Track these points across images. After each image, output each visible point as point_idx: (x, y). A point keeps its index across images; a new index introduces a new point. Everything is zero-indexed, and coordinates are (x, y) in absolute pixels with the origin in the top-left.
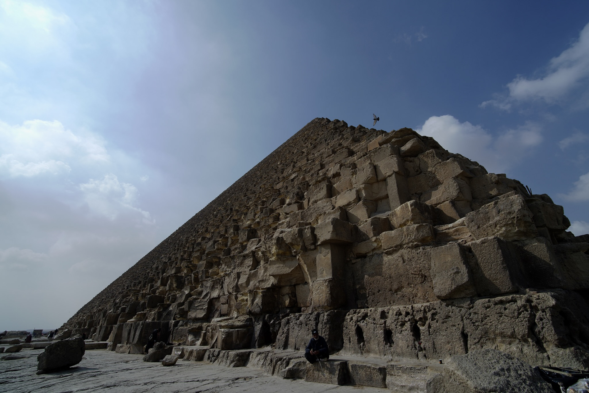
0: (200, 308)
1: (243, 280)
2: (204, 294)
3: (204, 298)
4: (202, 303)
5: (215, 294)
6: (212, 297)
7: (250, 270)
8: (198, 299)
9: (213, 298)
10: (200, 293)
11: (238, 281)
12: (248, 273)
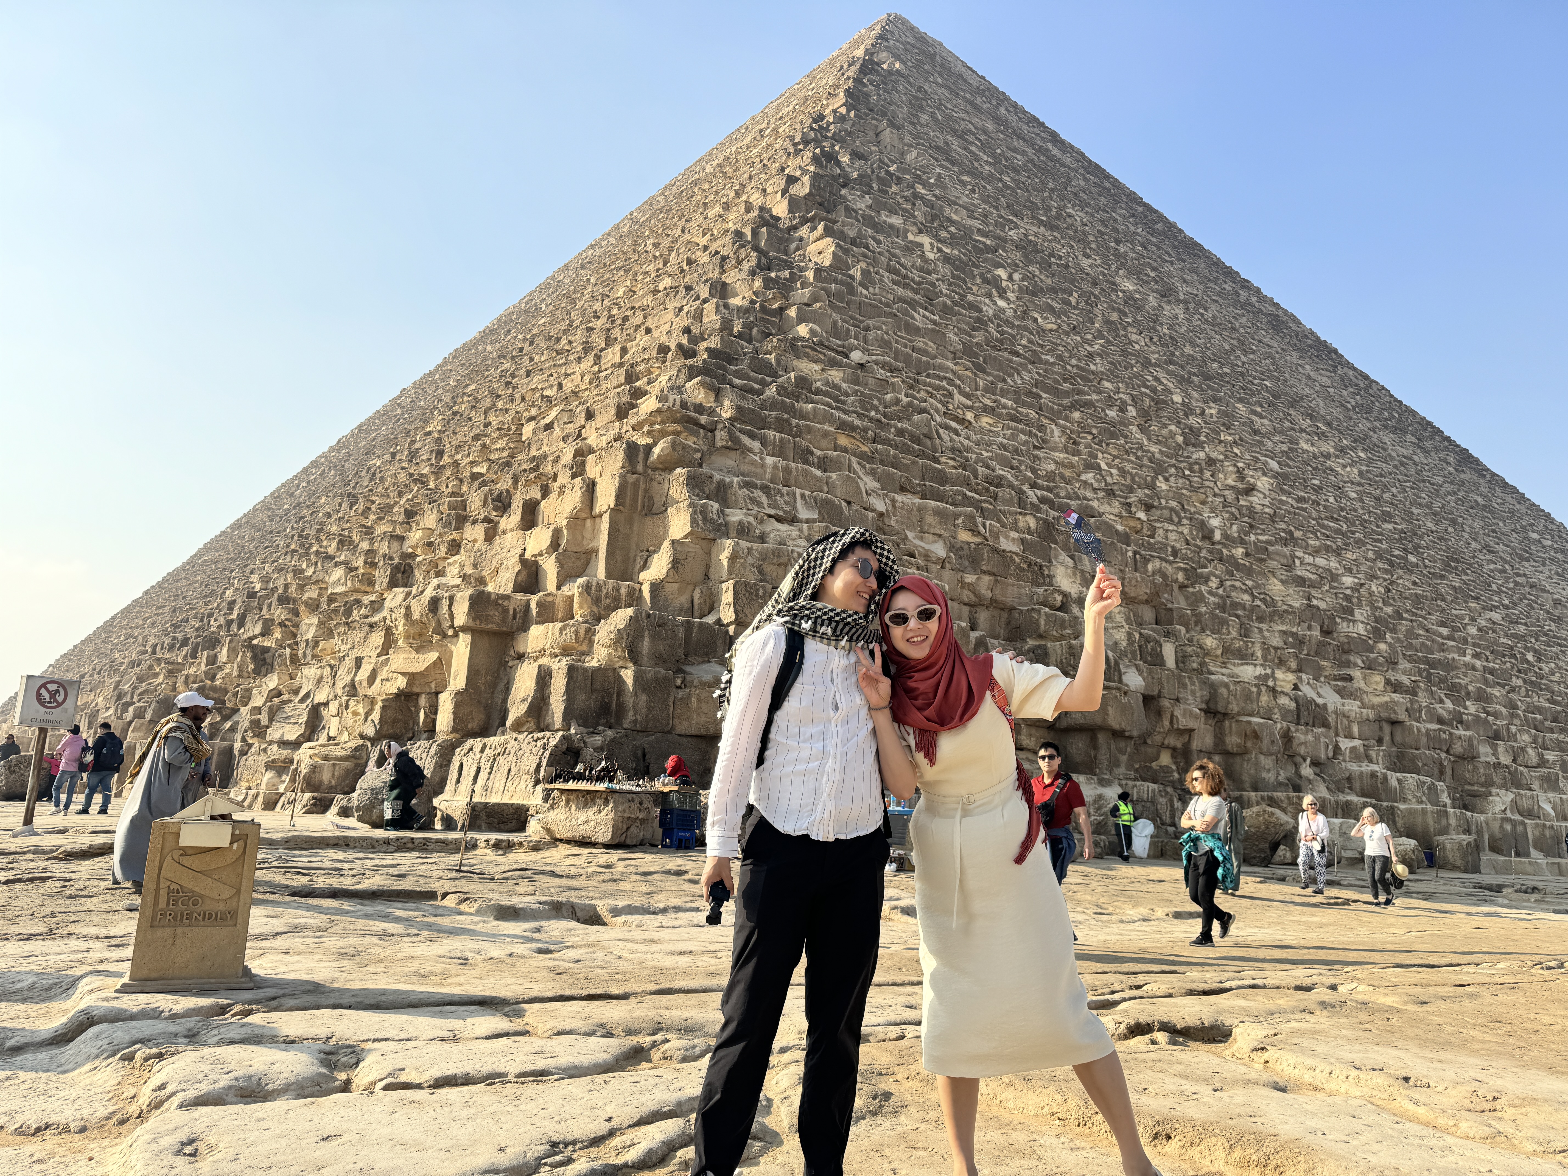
0: (292, 720)
1: (364, 674)
2: (302, 693)
3: (302, 701)
4: (297, 712)
5: (320, 697)
6: (316, 701)
7: (379, 656)
8: (291, 701)
9: (319, 704)
10: (296, 692)
11: (355, 675)
12: (373, 661)
